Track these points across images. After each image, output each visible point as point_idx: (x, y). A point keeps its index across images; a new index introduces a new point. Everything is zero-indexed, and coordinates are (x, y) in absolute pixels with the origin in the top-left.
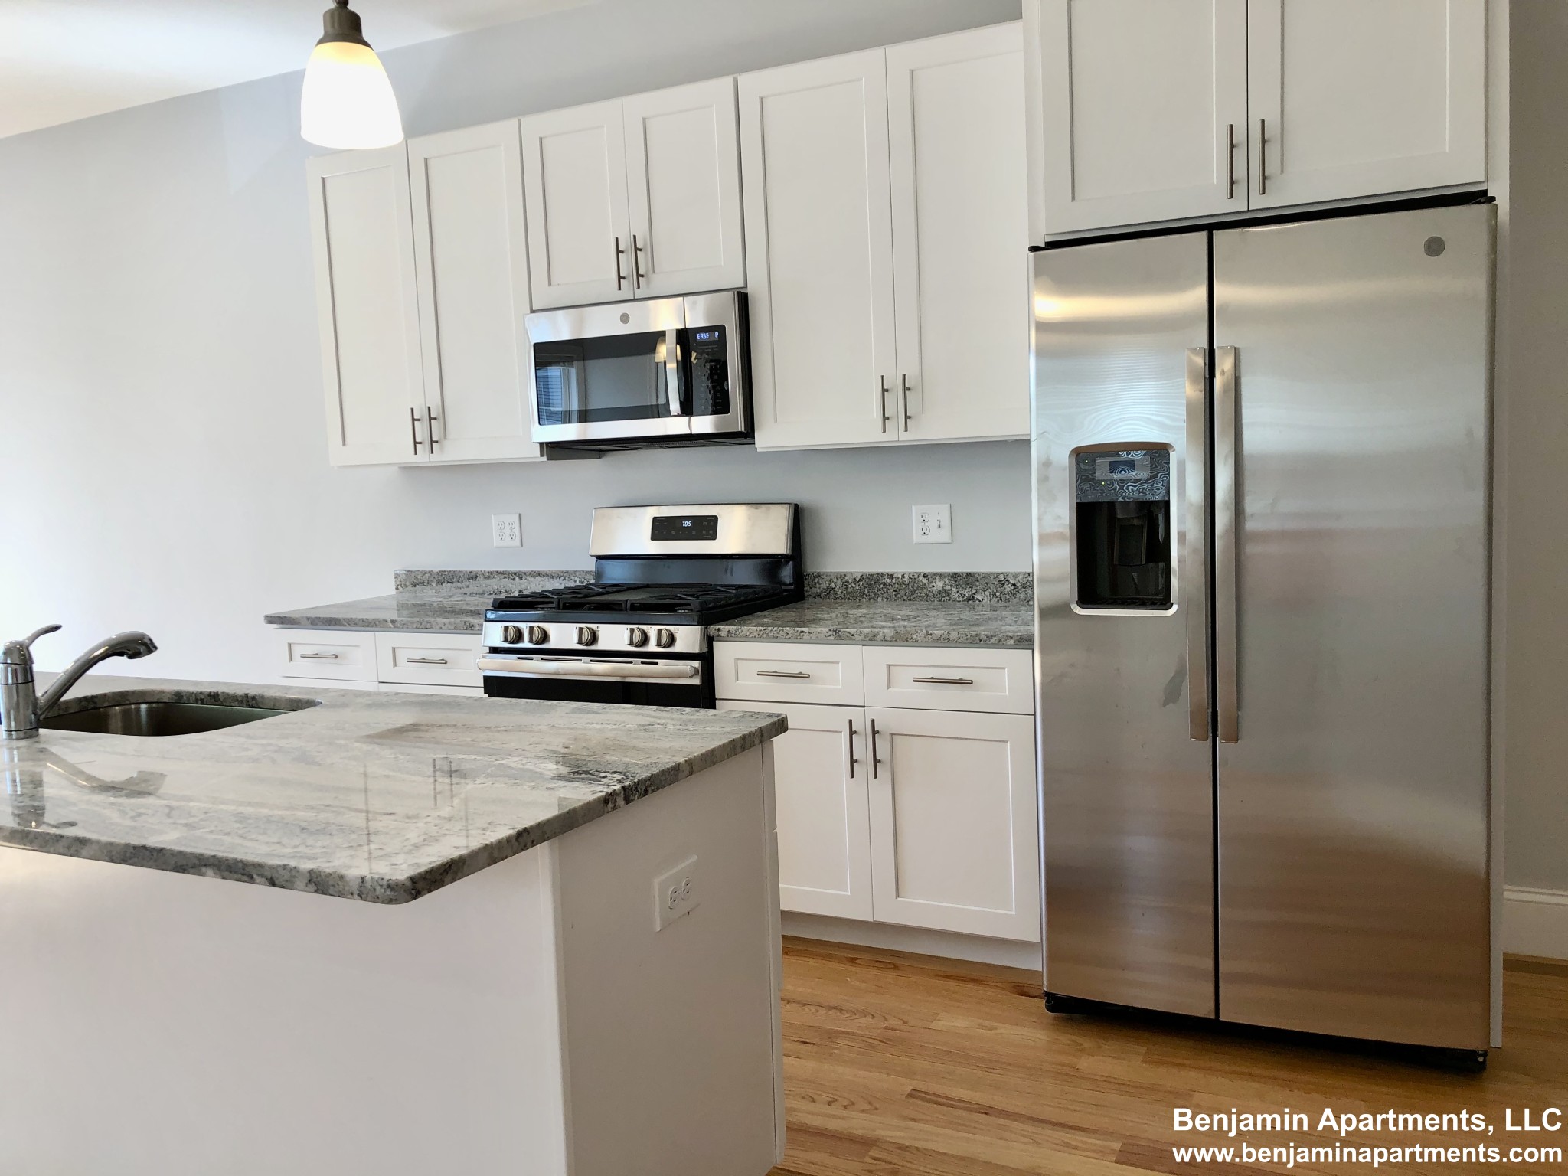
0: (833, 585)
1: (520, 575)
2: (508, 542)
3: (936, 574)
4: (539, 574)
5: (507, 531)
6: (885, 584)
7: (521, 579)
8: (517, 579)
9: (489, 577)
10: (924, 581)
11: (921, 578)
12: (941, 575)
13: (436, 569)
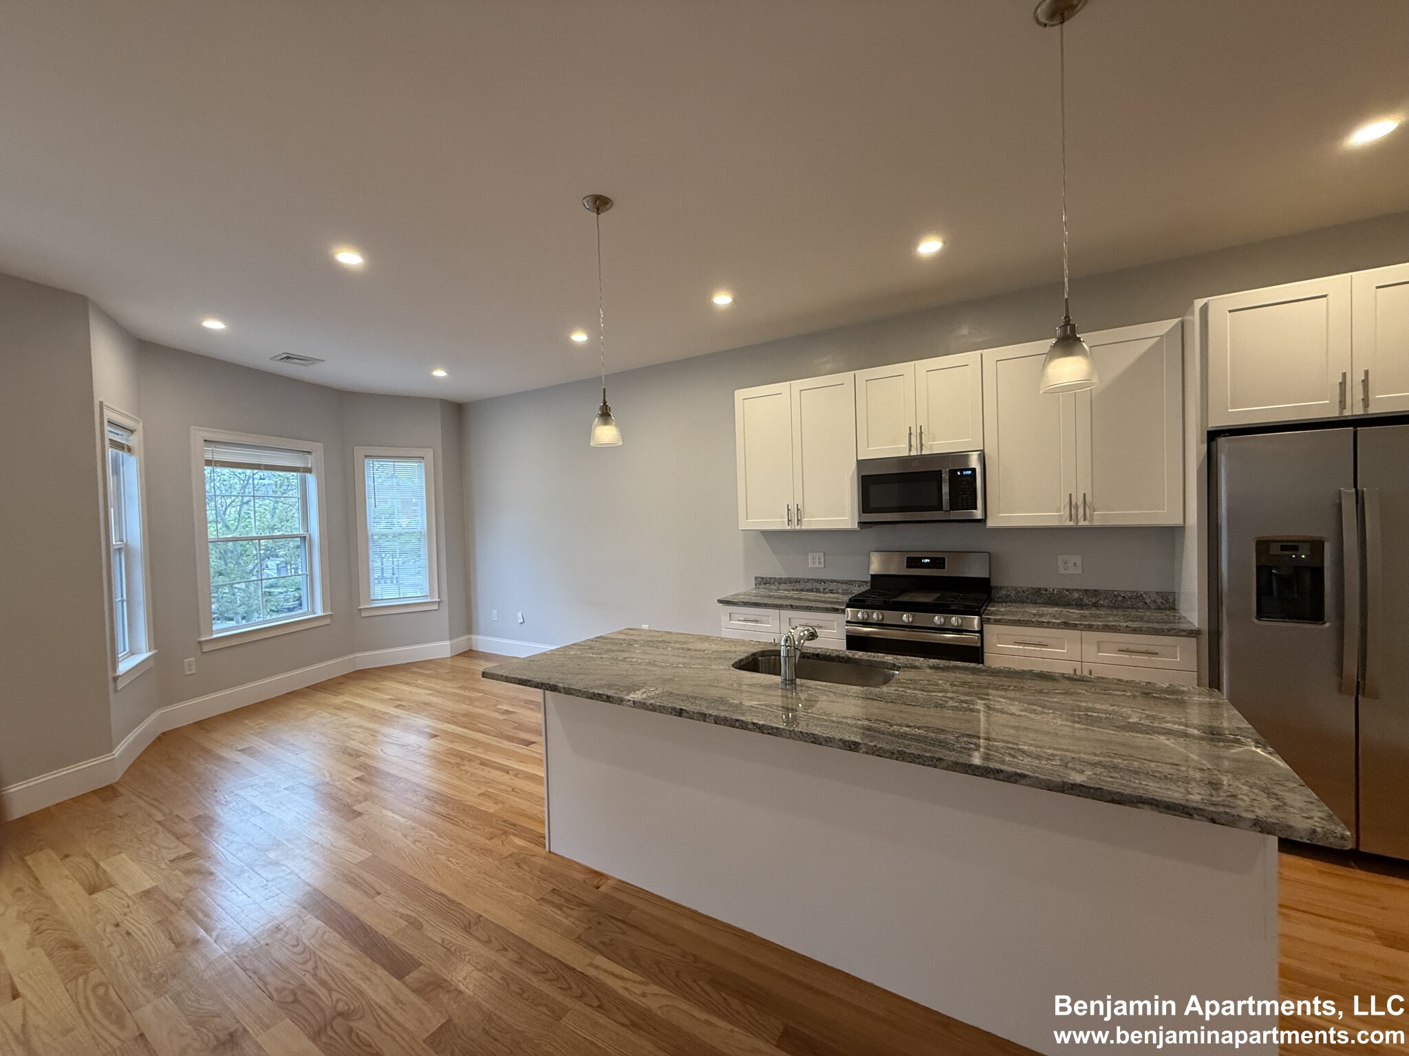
0: (1009, 593)
1: (825, 581)
2: (817, 565)
3: (1074, 590)
4: (835, 581)
5: (817, 560)
6: (1042, 594)
7: (825, 583)
8: (823, 583)
9: (807, 582)
10: (1067, 593)
11: (1065, 591)
12: (1077, 590)
13: (777, 577)
